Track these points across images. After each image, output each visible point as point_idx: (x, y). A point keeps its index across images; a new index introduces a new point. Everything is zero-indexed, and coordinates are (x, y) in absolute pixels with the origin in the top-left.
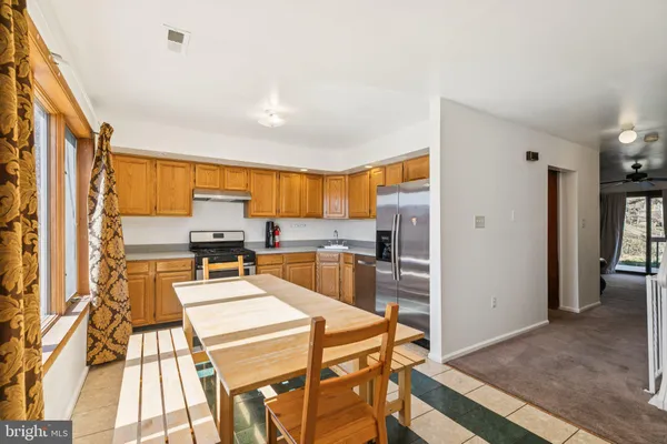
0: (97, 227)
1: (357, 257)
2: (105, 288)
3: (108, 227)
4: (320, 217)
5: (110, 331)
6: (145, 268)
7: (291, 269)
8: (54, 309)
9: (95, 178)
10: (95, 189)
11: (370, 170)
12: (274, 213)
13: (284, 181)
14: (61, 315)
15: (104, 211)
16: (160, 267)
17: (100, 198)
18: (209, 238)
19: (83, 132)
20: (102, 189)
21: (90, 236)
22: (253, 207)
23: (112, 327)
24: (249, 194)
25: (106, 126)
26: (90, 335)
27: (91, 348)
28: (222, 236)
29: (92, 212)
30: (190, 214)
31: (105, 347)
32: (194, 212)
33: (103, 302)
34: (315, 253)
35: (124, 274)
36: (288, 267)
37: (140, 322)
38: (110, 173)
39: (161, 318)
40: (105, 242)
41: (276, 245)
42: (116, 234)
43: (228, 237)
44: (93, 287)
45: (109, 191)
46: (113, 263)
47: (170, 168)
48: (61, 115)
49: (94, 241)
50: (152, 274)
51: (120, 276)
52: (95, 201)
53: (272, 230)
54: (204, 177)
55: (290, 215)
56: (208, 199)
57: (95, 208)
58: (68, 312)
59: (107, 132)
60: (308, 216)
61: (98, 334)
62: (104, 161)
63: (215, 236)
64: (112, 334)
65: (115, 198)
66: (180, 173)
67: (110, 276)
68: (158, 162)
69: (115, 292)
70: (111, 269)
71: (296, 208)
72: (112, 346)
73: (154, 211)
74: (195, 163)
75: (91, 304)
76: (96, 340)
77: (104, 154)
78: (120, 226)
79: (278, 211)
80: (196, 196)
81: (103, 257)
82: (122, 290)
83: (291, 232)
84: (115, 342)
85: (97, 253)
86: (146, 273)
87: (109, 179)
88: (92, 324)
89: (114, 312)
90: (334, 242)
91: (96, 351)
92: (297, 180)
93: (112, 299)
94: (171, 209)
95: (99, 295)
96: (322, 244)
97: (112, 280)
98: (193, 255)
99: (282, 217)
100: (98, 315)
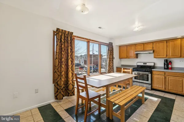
12: (165, 56)
18: (142, 64)
22: (155, 54)
28: (146, 64)
30: (135, 58)
32: (138, 57)
36: (168, 77)
41: (170, 69)
43: (148, 64)
54: (139, 48)
63: (144, 64)
68: (128, 46)
71: (178, 53)
73: (127, 57)
74: (136, 44)
94: (131, 57)
99: (170, 57)
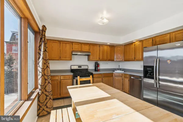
0: (41, 64)
1: (131, 76)
2: (44, 87)
3: (45, 64)
4: (113, 60)
5: (45, 103)
6: (57, 78)
7: (105, 79)
8: (23, 98)
9: (40, 45)
10: (40, 50)
11: (135, 42)
12: (98, 59)
13: (101, 48)
14: (25, 101)
15: (43, 58)
16: (62, 78)
17: (42, 53)
18: (76, 67)
19: (36, 29)
20: (42, 50)
21: (38, 67)
22: (91, 57)
23: (46, 102)
24: (90, 52)
25: (44, 26)
26: (38, 105)
27: (38, 110)
28: (81, 67)
29: (39, 58)
30: (71, 60)
31: (43, 109)
32: (72, 59)
33: (43, 93)
34: (113, 73)
35: (50, 82)
36: (104, 78)
37: (55, 97)
38: (45, 44)
39: (62, 96)
40: (43, 69)
41: (98, 70)
42: (47, 67)
43: (83, 68)
44: (39, 87)
45: (45, 51)
46: (46, 78)
47: (65, 44)
48: (26, 18)
49: (40, 69)
50: (59, 80)
51: (49, 82)
52: (40, 55)
53: (97, 65)
54: (76, 47)
55: (103, 60)
56: (76, 54)
57: (40, 57)
58: (28, 99)
59: (44, 29)
60: (109, 60)
61: (41, 105)
62: (43, 39)
63: (79, 67)
64: (46, 104)
65: (47, 53)
66: (68, 46)
67: (45, 82)
68: (61, 42)
69: (47, 88)
70: (46, 80)
71: (105, 58)
72: (46, 109)
73: (60, 59)
74: (72, 42)
75: (38, 93)
76: (40, 107)
77: (43, 36)
78: (49, 63)
79: (99, 58)
80: (73, 53)
81: (42, 75)
82: (49, 88)
83: (103, 66)
84: (47, 107)
85: (41, 74)
86: (57, 80)
87: (45, 46)
88: (39, 101)
89: (47, 96)
90: (118, 69)
91: (40, 111)
92: (106, 48)
93: (46, 91)
94: (65, 58)
95: (41, 90)
96: (114, 70)
97: (46, 84)
98: (72, 74)
99: (101, 60)
100: (41, 97)
